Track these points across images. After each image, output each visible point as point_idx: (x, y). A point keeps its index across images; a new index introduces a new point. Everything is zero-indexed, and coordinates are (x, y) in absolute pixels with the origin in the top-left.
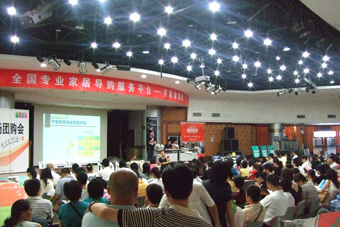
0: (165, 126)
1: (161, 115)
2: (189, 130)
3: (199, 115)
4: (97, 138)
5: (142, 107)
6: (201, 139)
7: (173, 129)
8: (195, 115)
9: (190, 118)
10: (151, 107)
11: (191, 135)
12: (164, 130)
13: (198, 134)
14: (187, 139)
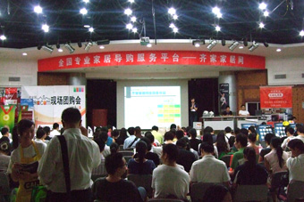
0: (240, 92)
1: (236, 80)
2: (270, 95)
3: (284, 77)
4: (177, 106)
5: (215, 74)
6: (287, 105)
7: (251, 94)
8: (277, 77)
9: (271, 81)
10: (224, 73)
11: (274, 100)
12: (240, 97)
13: (284, 99)
14: (268, 106)
